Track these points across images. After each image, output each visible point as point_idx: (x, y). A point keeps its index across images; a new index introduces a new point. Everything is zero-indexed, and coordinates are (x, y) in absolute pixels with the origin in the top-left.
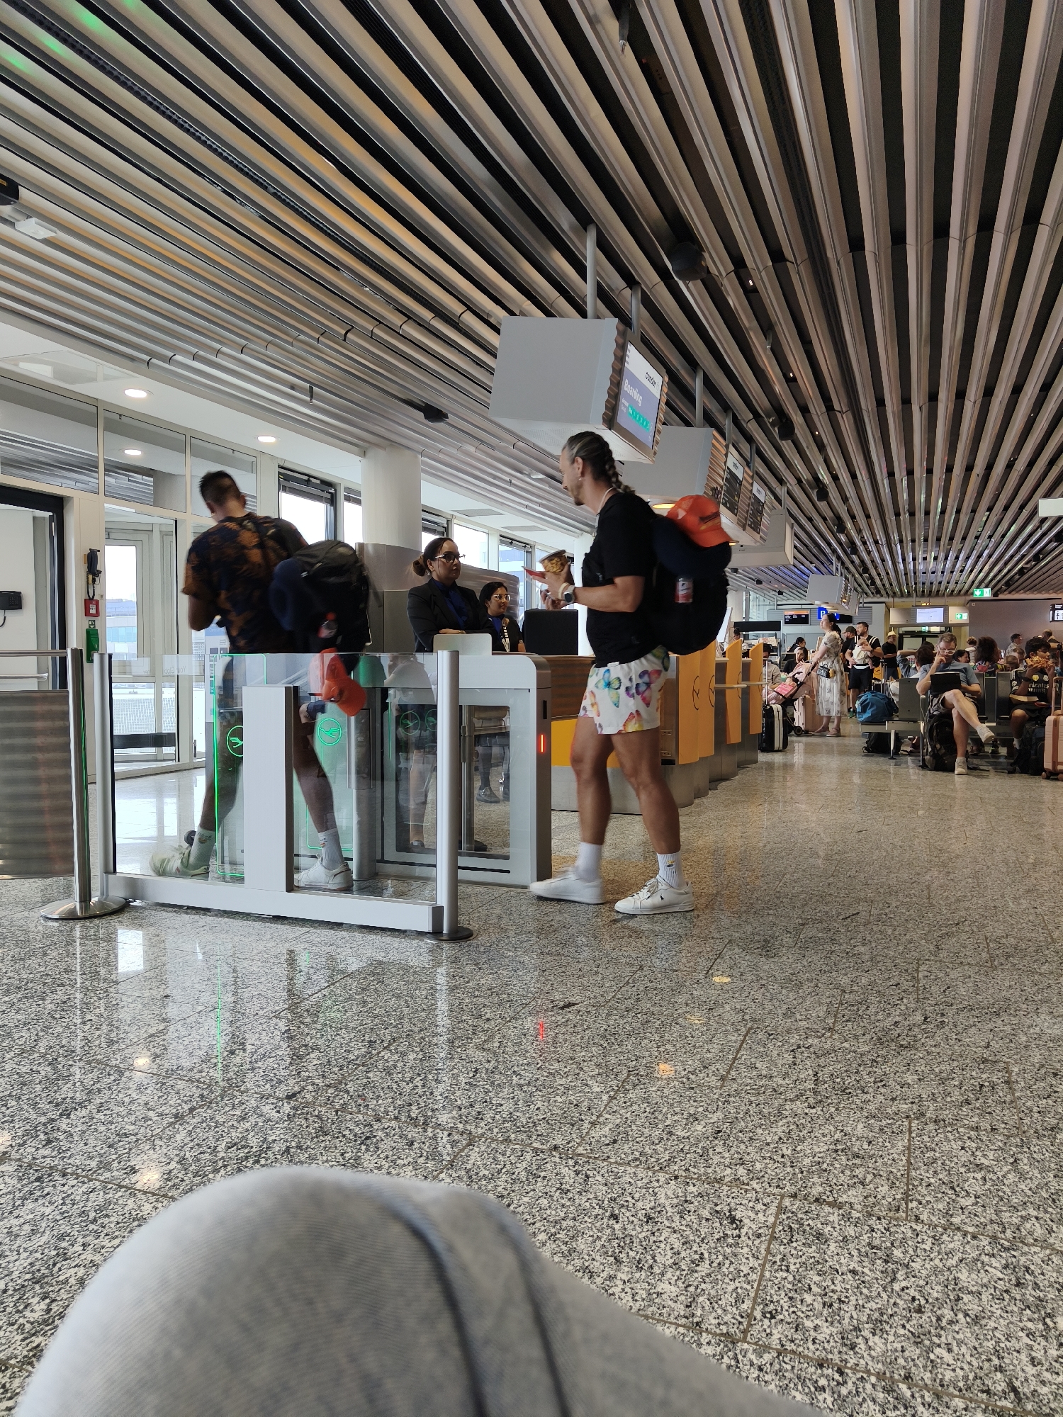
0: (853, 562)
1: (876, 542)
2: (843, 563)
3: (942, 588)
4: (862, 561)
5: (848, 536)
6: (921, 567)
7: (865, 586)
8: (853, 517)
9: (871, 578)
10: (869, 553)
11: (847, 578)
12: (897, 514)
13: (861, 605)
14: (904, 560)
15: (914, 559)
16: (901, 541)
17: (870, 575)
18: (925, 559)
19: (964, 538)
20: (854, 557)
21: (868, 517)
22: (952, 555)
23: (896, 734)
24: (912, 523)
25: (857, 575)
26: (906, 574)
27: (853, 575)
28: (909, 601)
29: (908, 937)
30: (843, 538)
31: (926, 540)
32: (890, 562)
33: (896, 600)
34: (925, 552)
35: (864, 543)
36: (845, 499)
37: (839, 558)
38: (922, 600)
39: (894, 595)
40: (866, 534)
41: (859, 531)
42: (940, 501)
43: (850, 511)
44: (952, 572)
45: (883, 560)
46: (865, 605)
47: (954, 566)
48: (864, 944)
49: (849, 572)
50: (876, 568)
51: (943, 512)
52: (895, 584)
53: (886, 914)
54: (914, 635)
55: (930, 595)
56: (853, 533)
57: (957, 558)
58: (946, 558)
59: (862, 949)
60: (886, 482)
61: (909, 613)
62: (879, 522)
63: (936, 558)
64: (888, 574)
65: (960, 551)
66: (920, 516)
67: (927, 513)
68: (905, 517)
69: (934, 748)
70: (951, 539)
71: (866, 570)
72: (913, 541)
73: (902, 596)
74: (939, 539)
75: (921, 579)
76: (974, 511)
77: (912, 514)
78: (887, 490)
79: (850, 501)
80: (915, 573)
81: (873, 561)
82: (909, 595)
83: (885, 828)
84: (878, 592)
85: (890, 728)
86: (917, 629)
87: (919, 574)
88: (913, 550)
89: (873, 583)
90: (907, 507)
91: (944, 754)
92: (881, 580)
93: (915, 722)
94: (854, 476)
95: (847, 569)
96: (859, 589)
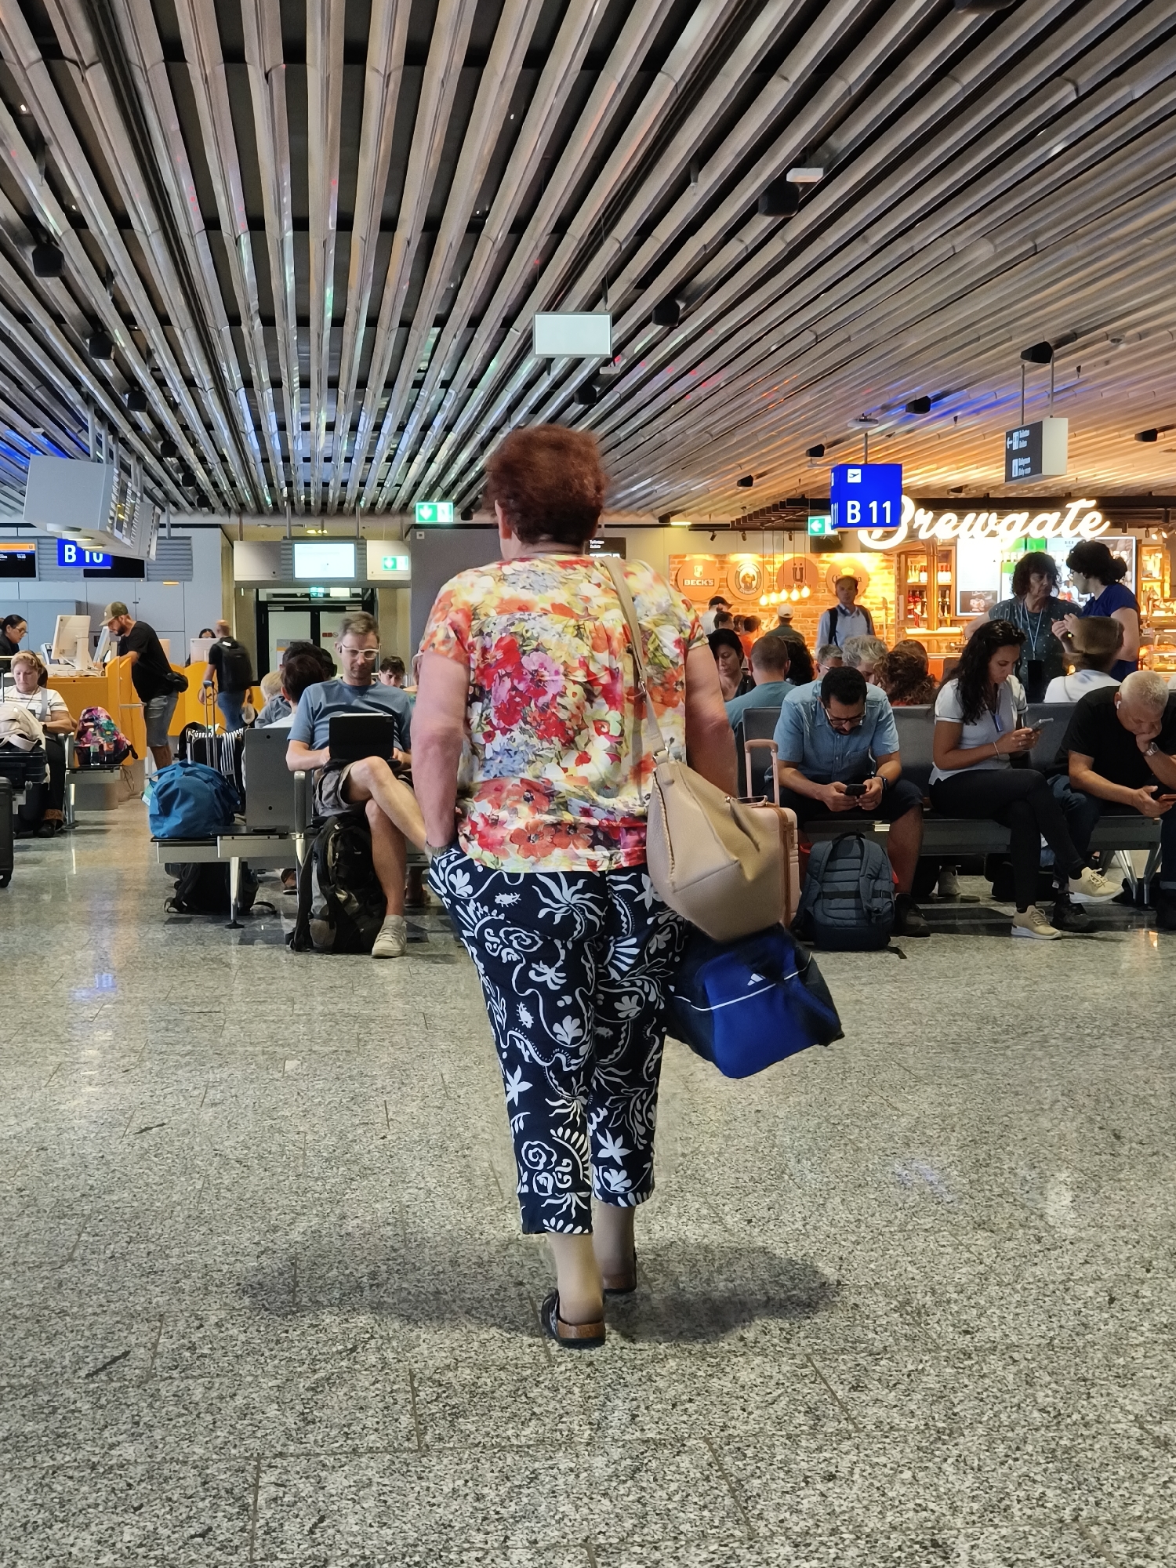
0: (136, 427)
1: (190, 382)
2: (113, 429)
3: (350, 495)
4: (159, 426)
5: (121, 364)
6: (298, 447)
7: (170, 486)
8: (129, 320)
9: (184, 466)
10: (174, 407)
11: (125, 468)
12: (234, 320)
13: (163, 532)
14: (258, 428)
15: (282, 427)
16: (248, 383)
17: (181, 459)
18: (306, 427)
19: (390, 385)
20: (141, 417)
21: (164, 321)
22: (366, 423)
23: (243, 866)
24: (270, 340)
25: (149, 459)
26: (265, 461)
27: (140, 459)
28: (275, 528)
30: (107, 367)
31: (305, 383)
32: (226, 433)
33: (247, 521)
34: (304, 411)
35: (161, 383)
36: (107, 277)
37: (101, 415)
38: (306, 522)
39: (242, 508)
40: (163, 358)
41: (147, 355)
42: (329, 292)
43: (118, 303)
44: (369, 460)
45: (209, 427)
46: (176, 532)
47: (373, 447)
49: (130, 450)
50: (194, 444)
51: (338, 321)
52: (241, 482)
53: (192, 1348)
54: (292, 606)
55: (324, 510)
56: (131, 357)
57: (378, 428)
58: (354, 428)
60: (202, 241)
61: (279, 554)
62: (191, 334)
63: (330, 427)
64: (223, 459)
65: (383, 413)
66: (287, 326)
67: (303, 321)
68: (252, 328)
70: (362, 384)
71: (170, 448)
72: (276, 384)
73: (260, 511)
74: (333, 384)
75: (301, 475)
76: (406, 323)
77: (268, 321)
78: (207, 261)
79: (118, 280)
80: (286, 459)
81: (185, 428)
82: (277, 510)
84: (203, 501)
85: (231, 852)
86: (299, 591)
87: (296, 460)
88: (279, 406)
89: (190, 478)
90: (255, 304)
92: (209, 472)
93: (284, 835)
94: (123, 222)
95: (124, 442)
96: (159, 494)
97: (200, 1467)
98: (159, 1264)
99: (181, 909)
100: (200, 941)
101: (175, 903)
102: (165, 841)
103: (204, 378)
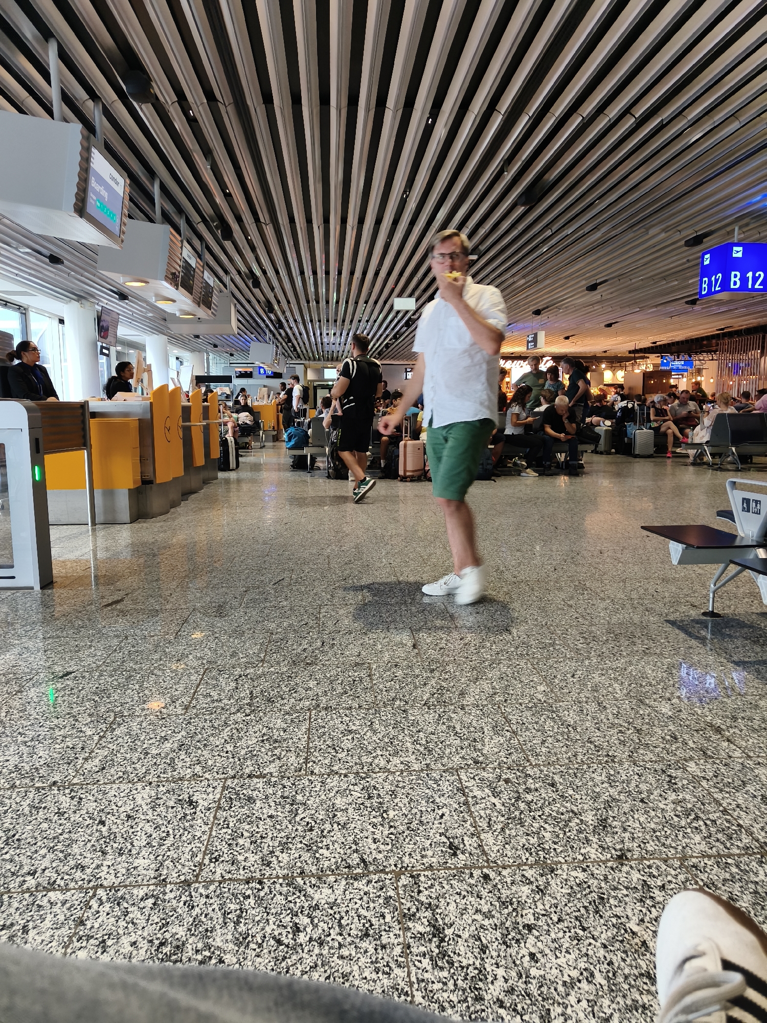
0: (280, 334)
1: (295, 321)
2: (274, 335)
3: (340, 355)
4: (287, 334)
5: (276, 315)
6: (325, 340)
7: (289, 352)
8: (279, 302)
9: (293, 346)
10: (291, 328)
11: (277, 347)
12: (308, 302)
13: (288, 366)
14: (314, 334)
15: (321, 334)
16: (311, 321)
17: (293, 344)
18: (328, 334)
19: (351, 321)
20: (281, 331)
21: (289, 302)
22: (344, 333)
23: (311, 456)
24: (318, 308)
25: (284, 344)
26: (316, 344)
27: (281, 344)
28: (319, 364)
29: (315, 591)
30: (272, 316)
31: (328, 321)
32: (305, 336)
33: (311, 362)
34: (327, 329)
35: (287, 321)
36: (272, 289)
37: (270, 331)
38: (328, 363)
39: (310, 359)
40: (288, 314)
41: (283, 312)
42: (335, 294)
43: (275, 297)
44: (345, 344)
45: (300, 334)
46: (291, 366)
47: (346, 340)
48: (286, 600)
49: (279, 342)
50: (296, 339)
51: (337, 302)
52: (309, 351)
53: (301, 578)
54: (324, 387)
55: (332, 359)
56: (279, 313)
57: (348, 334)
58: (341, 334)
59: (285, 603)
60: (299, 278)
61: (320, 372)
62: (296, 306)
63: (335, 334)
64: (304, 344)
65: (350, 330)
66: (323, 303)
67: (327, 302)
68: (313, 304)
69: (334, 464)
70: (344, 321)
71: (290, 341)
72: (320, 321)
73: (315, 360)
74: (336, 321)
75: (326, 349)
76: (357, 303)
77: (318, 302)
78: (300, 284)
79: (276, 290)
80: (322, 344)
81: (294, 334)
82: (319, 359)
83: (303, 520)
84: (299, 357)
85: (307, 451)
86: (325, 383)
87: (325, 345)
88: (320, 328)
89: (295, 350)
90: (314, 297)
91: (341, 468)
92: (300, 348)
93: (323, 447)
94: (277, 272)
95: (277, 339)
96: (286, 354)
97: (304, 607)
98: (291, 557)
99: (294, 468)
100: (299, 476)
101: (292, 466)
102: (290, 449)
103: (299, 319)
